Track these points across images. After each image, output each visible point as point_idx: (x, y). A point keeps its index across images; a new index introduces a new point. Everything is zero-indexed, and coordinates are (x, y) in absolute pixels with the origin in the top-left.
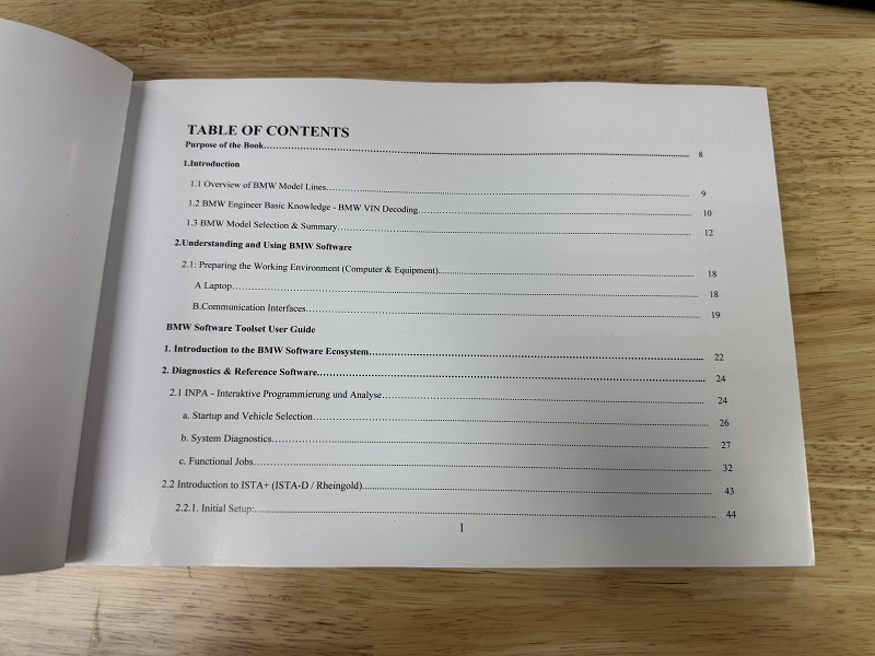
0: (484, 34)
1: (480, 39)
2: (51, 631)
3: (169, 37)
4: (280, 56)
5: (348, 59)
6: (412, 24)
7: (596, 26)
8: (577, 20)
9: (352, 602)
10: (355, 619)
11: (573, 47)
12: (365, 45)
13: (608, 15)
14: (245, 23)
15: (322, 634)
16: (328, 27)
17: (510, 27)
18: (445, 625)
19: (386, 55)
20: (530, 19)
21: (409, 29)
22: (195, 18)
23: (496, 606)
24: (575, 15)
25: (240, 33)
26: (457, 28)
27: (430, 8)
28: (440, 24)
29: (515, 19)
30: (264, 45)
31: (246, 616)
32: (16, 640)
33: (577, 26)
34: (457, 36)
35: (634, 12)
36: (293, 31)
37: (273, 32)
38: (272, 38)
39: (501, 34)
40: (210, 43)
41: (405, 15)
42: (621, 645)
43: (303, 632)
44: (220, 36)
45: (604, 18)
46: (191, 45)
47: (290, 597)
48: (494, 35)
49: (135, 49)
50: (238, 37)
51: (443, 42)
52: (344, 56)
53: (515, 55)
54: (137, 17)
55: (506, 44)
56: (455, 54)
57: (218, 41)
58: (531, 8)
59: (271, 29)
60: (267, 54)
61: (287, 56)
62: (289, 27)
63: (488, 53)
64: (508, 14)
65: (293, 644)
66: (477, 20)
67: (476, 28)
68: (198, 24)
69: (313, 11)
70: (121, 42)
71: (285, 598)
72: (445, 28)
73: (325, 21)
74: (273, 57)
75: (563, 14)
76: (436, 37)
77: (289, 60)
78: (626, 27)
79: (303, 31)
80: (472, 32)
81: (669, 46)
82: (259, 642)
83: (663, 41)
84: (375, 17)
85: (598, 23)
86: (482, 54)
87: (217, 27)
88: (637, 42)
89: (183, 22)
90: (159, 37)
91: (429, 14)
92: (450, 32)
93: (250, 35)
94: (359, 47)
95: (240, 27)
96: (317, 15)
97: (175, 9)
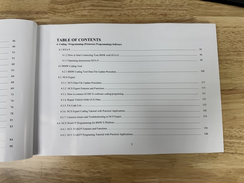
0: (144, 13)
1: (143, 15)
2: (30, 172)
3: (56, 12)
4: (87, 18)
5: (106, 20)
6: (124, 10)
7: (176, 12)
8: (170, 10)
9: (106, 167)
10: (107, 171)
11: (169, 18)
12: (111, 16)
13: (179, 8)
14: (78, 8)
15: (99, 175)
16: (101, 10)
17: (152, 11)
18: (130, 173)
19: (117, 19)
20: (157, 9)
21: (123, 11)
22: (63, 6)
23: (143, 169)
24: (170, 8)
25: (76, 11)
26: (137, 11)
27: (129, 5)
28: (132, 10)
29: (153, 9)
30: (83, 15)
31: (80, 170)
32: (21, 174)
33: (171, 11)
34: (137, 13)
35: (186, 8)
36: (91, 11)
37: (85, 11)
38: (85, 13)
39: (149, 13)
40: (67, 14)
41: (122, 7)
42: (174, 179)
43: (94, 174)
44: (71, 12)
45: (178, 9)
46: (62, 14)
47: (91, 165)
48: (147, 14)
49: (47, 15)
50: (76, 12)
51: (133, 15)
52: (105, 19)
53: (153, 20)
54: (47, 5)
55: (150, 16)
56: (136, 19)
57: (70, 13)
58: (157, 6)
59: (85, 10)
60: (84, 17)
61: (89, 18)
62: (90, 9)
63: (145, 19)
64: (151, 7)
65: (92, 177)
66: (142, 9)
67: (142, 11)
68: (64, 8)
69: (96, 5)
70: (43, 13)
71: (89, 165)
72: (134, 11)
73: (100, 8)
74: (85, 18)
75: (167, 8)
76: (131, 14)
77: (90, 19)
78: (184, 12)
79: (94, 11)
80: (141, 13)
81: (196, 18)
82: (83, 176)
83: (194, 17)
84: (114, 7)
85: (176, 11)
86: (144, 19)
87: (70, 9)
88: (187, 17)
89: (60, 7)
90: (53, 11)
91: (129, 7)
92: (135, 12)
93: (79, 12)
94: (109, 16)
95: (76, 9)
96: (98, 6)
97: (58, 3)
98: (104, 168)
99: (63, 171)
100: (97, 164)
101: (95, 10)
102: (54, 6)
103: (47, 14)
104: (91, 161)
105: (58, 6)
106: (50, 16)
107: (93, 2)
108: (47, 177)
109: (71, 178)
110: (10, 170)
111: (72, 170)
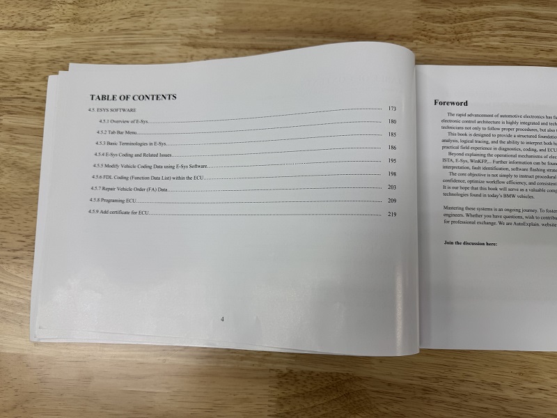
98: (552, 381)
99: (461, 383)
100: (536, 370)
101: (514, 36)
102: (426, 25)
103: (412, 41)
104: (523, 364)
105: (435, 24)
106: (419, 46)
107: (511, 20)
108: (427, 396)
109: (481, 400)
110: (345, 378)
111: (483, 382)
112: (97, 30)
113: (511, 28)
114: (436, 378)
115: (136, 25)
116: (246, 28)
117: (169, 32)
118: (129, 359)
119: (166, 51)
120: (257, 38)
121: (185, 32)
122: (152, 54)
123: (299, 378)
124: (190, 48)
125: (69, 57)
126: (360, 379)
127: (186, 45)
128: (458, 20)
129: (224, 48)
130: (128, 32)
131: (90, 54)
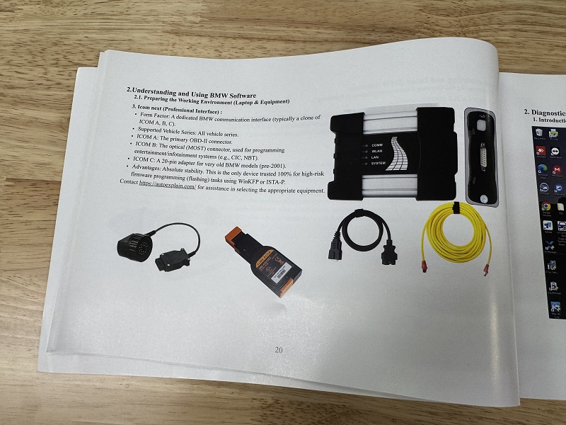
112: (70, 14)
113: (523, 22)
114: (449, 414)
115: (113, 9)
116: (234, 17)
117: (150, 18)
118: (86, 383)
119: (145, 38)
120: (245, 27)
121: (167, 19)
122: (130, 40)
123: (286, 409)
124: (171, 36)
125: (37, 41)
126: (359, 412)
127: (167, 32)
128: (464, 13)
129: (209, 36)
130: (104, 17)
131: (61, 38)
